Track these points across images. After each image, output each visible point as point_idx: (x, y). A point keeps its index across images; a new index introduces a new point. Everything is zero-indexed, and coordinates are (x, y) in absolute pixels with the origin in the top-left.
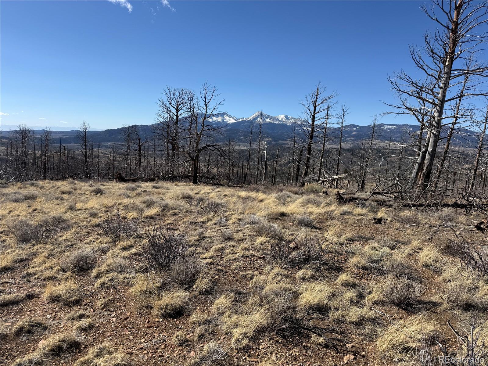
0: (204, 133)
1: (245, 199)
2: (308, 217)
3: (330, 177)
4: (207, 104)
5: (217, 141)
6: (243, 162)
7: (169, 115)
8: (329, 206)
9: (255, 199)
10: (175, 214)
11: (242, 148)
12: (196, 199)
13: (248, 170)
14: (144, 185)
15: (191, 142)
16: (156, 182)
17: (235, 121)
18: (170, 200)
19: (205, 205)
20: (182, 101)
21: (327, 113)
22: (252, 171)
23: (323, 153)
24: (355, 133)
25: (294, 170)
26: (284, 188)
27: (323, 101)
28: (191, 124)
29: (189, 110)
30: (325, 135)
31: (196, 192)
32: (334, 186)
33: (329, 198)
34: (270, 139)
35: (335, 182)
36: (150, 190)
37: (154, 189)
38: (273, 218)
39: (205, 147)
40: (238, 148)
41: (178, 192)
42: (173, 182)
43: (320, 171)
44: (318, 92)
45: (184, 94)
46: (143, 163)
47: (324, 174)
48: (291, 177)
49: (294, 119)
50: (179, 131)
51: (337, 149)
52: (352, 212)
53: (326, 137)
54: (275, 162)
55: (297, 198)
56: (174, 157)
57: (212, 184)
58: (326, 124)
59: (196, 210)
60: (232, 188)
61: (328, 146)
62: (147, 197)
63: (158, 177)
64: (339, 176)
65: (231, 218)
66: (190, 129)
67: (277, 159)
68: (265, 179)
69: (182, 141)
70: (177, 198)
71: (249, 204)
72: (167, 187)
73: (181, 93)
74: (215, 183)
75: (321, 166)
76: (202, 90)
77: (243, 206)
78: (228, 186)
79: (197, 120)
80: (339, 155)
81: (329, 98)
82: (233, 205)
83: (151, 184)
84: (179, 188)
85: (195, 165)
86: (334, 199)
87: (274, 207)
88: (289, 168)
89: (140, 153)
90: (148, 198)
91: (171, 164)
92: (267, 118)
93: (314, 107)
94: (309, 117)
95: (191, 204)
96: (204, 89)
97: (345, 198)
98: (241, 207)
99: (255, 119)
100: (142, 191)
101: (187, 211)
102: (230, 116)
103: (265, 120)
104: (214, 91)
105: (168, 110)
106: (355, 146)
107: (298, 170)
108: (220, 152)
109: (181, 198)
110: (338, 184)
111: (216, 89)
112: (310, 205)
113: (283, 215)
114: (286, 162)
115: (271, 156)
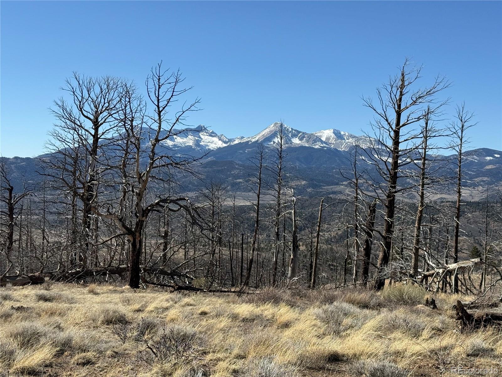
0: (154, 172)
1: (249, 321)
2: (393, 364)
3: (440, 266)
4: (161, 109)
5: (184, 188)
6: (243, 235)
7: (78, 134)
8: (439, 335)
9: (269, 322)
10: (87, 362)
11: (241, 204)
12: (135, 325)
13: (256, 253)
14: (19, 293)
15: (125, 192)
16: (45, 285)
17: (225, 145)
18: (77, 327)
19: (156, 339)
20: (107, 105)
21: (425, 125)
22: (264, 254)
23: (421, 212)
24: (489, 167)
25: (358, 251)
26: (336, 293)
27: (414, 99)
28: (126, 155)
29: (120, 124)
30: (423, 174)
31: (137, 306)
32: (450, 286)
33: (441, 317)
34: (304, 183)
35: (453, 278)
36: (32, 305)
37: (41, 302)
38: (314, 366)
39: (158, 204)
40: (231, 204)
41: (97, 308)
42: (85, 285)
43: (416, 254)
44: (403, 81)
45: (112, 89)
46: (17, 243)
47: (425, 261)
48: (352, 267)
49: (355, 137)
50: (101, 168)
51: (452, 202)
52: (492, 350)
53: (427, 178)
54: (316, 235)
55: (366, 318)
56: (89, 227)
57: (172, 287)
58: (425, 149)
59: (134, 352)
60: (219, 297)
61: (432, 196)
62: (23, 323)
63: (51, 273)
64: (462, 264)
65: (216, 368)
66: (124, 165)
67: (319, 226)
68: (293, 275)
69: (106, 190)
70: (92, 323)
71: (258, 333)
72: (70, 297)
73: (106, 86)
74: (180, 284)
75: (418, 242)
76: (150, 81)
77: (243, 338)
78: (211, 290)
79: (139, 144)
80: (458, 217)
81: (429, 93)
82: (221, 336)
83: (33, 292)
84: (97, 299)
85: (134, 245)
86: (452, 317)
87: (314, 340)
88: (348, 246)
89: (12, 219)
90: (26, 324)
91: (80, 243)
92: (294, 136)
93: (397, 112)
94: (386, 134)
95: (125, 337)
96: (155, 79)
97: (476, 317)
98: (239, 341)
99: (269, 138)
100: (13, 308)
101: (116, 355)
102: (213, 132)
103: (290, 140)
104: (176, 82)
105: (75, 123)
106: (493, 197)
107: (368, 251)
108: (190, 214)
109: (103, 323)
110: (459, 283)
111: (181, 78)
112: (397, 334)
113: (335, 358)
114: (340, 233)
115: (306, 219)
